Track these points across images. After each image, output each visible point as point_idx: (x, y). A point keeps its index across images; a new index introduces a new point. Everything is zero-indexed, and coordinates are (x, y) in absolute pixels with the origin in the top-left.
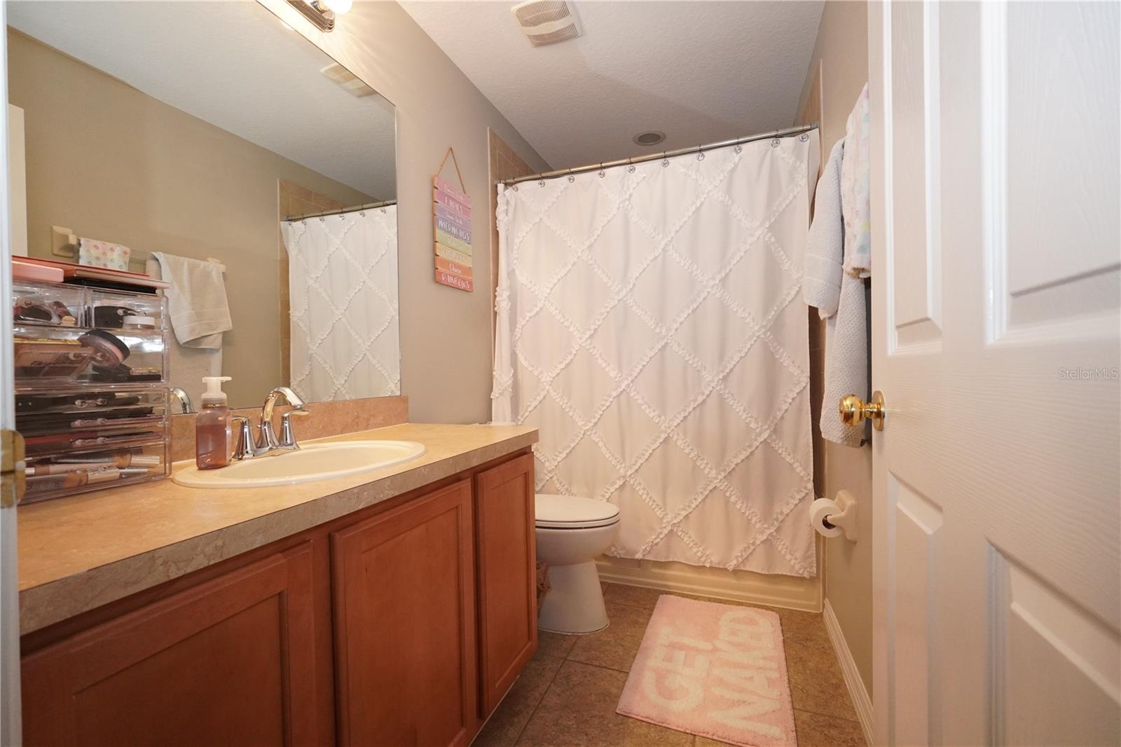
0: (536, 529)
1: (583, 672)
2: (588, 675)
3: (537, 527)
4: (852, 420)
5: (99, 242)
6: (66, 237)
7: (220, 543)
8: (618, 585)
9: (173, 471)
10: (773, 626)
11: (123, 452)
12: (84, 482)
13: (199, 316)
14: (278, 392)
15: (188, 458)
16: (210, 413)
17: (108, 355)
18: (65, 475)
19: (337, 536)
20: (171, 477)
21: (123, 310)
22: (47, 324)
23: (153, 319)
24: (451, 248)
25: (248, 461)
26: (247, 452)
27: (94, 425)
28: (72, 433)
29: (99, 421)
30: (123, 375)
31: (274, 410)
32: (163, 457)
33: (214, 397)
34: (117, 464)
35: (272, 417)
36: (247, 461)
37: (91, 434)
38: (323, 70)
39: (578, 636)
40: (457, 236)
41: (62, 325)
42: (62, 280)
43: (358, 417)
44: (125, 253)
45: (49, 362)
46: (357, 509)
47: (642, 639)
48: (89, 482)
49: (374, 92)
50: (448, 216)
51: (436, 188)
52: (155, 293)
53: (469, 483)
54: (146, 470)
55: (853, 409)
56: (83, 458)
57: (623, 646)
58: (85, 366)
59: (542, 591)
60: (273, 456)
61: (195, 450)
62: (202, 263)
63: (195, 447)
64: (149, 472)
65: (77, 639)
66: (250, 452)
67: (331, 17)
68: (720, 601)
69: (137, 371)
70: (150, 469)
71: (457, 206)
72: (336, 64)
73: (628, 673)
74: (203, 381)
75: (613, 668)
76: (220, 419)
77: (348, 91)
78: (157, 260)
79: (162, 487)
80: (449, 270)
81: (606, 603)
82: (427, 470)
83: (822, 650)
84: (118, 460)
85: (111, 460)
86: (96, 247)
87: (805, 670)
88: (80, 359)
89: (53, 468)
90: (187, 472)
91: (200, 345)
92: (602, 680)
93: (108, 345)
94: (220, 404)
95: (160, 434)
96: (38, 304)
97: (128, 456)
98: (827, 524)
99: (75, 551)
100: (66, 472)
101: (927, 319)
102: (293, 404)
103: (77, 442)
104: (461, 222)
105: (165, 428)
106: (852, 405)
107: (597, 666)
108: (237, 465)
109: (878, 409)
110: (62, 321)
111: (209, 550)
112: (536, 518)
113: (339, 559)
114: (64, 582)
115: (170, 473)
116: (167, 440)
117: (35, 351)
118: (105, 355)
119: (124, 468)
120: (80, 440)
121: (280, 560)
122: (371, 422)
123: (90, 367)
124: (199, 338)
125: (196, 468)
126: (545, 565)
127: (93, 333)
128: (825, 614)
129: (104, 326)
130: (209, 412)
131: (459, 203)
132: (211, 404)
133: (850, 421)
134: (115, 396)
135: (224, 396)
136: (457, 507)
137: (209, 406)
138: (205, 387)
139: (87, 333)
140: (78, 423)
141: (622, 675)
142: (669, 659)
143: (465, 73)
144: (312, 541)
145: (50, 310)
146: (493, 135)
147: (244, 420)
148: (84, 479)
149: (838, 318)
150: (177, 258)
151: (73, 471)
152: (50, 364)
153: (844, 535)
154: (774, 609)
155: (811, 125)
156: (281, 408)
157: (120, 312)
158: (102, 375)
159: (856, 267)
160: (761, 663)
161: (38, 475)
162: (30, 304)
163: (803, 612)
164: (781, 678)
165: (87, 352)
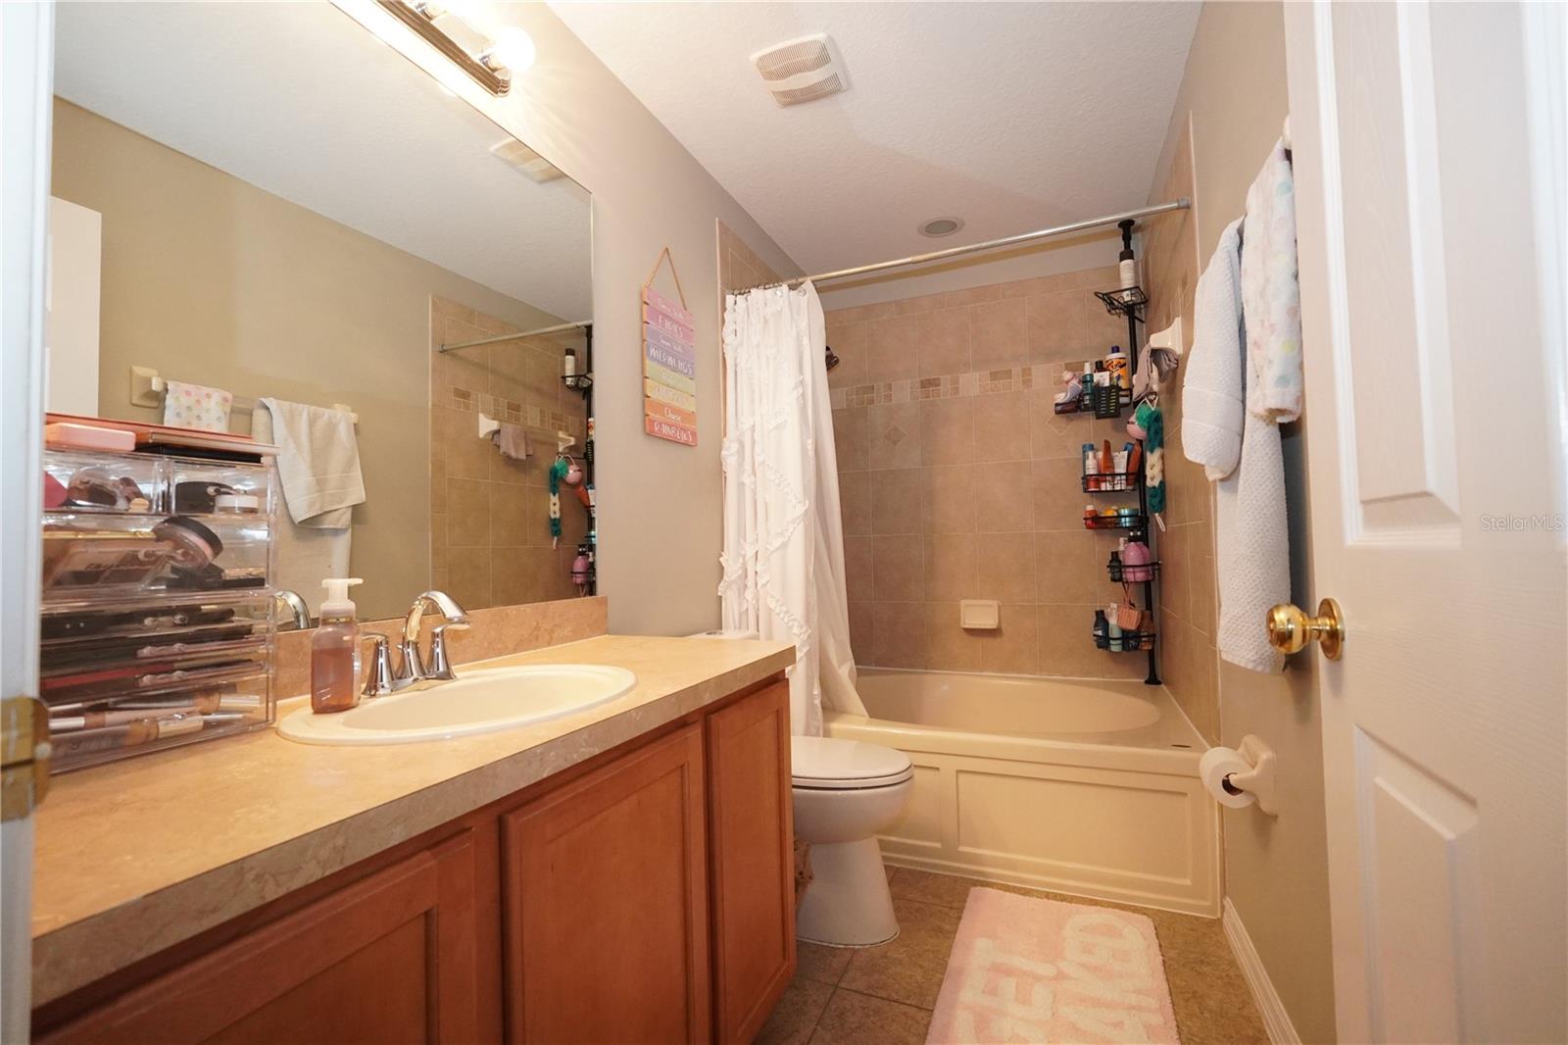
0: (794, 790)
1: (863, 1008)
2: (871, 1013)
3: (794, 787)
4: (1291, 644)
5: (193, 386)
6: (149, 381)
7: (340, 842)
8: (909, 870)
9: (278, 715)
10: (1145, 938)
11: (209, 691)
12: (153, 737)
13: (320, 483)
14: (427, 598)
15: (301, 694)
16: (333, 632)
17: (192, 552)
18: (127, 727)
19: (511, 818)
20: (274, 726)
21: (215, 488)
22: (110, 511)
23: (256, 498)
24: (668, 386)
25: (384, 699)
26: (383, 687)
27: (167, 653)
28: (138, 666)
29: (177, 646)
30: (211, 580)
31: (421, 622)
32: (265, 696)
33: (338, 608)
34: (199, 708)
35: (418, 636)
36: (382, 699)
37: (163, 666)
38: (492, 149)
39: (853, 949)
40: (675, 370)
41: (130, 511)
42: (133, 448)
43: (537, 628)
44: (225, 400)
45: (110, 563)
46: (539, 779)
47: (949, 957)
48: (160, 737)
49: (562, 176)
50: (663, 341)
51: (647, 304)
52: (259, 462)
53: (700, 730)
54: (240, 716)
55: (1290, 627)
56: (153, 702)
57: (921, 967)
58: (160, 567)
59: (802, 880)
60: (419, 690)
61: (309, 683)
62: (327, 412)
63: (310, 678)
64: (244, 717)
65: (125, 1002)
66: (386, 685)
67: (506, 75)
68: (1063, 898)
69: (232, 573)
70: (247, 715)
71: (675, 327)
72: (511, 139)
73: (932, 1011)
74: (323, 586)
75: (909, 1002)
76: (345, 638)
77: (525, 174)
78: (268, 409)
79: (262, 742)
80: (663, 415)
81: (895, 898)
82: (640, 713)
83: (1226, 980)
84: (202, 703)
85: (191, 702)
86: (188, 393)
87: (1202, 1013)
88: (154, 559)
89: (110, 717)
90: (296, 716)
91: (322, 524)
92: (893, 1021)
93: (193, 538)
94: (346, 617)
95: (261, 662)
96: (98, 482)
97: (216, 697)
98: (1228, 786)
99: (129, 857)
100: (129, 722)
101: (1426, 494)
102: (447, 616)
103: (145, 678)
104: (680, 350)
105: (268, 653)
106: (1289, 621)
107: (883, 999)
108: (368, 705)
109: (1331, 626)
110: (131, 506)
111: (324, 853)
112: (794, 773)
113: (513, 855)
114: (109, 916)
115: (274, 720)
116: (271, 671)
117: (93, 550)
118: (189, 551)
119: (209, 714)
120: (149, 676)
121: (427, 861)
122: (555, 636)
123: (168, 566)
124: (321, 515)
125: (310, 710)
126: (806, 843)
127: (171, 521)
128: (1226, 920)
129: (188, 510)
130: (330, 629)
131: (677, 323)
132: (333, 618)
133: (1286, 646)
134: (201, 609)
135: (351, 606)
136: (682, 766)
137: (331, 621)
138: (325, 594)
139: (166, 521)
140: (147, 651)
141: (923, 1014)
142: (992, 991)
143: (685, 146)
144: (474, 829)
145: (115, 490)
146: (724, 229)
147: (379, 638)
148: (153, 731)
149: (1241, 481)
150: (295, 405)
151: (138, 721)
152: (112, 566)
153: (1256, 807)
154: (1146, 911)
155: (1178, 201)
156: (431, 619)
157: (211, 490)
158: (185, 580)
159: (1274, 407)
160: (1133, 999)
161: (88, 729)
162: (87, 483)
163: (1191, 916)
164: (1166, 1023)
165: (164, 549)
